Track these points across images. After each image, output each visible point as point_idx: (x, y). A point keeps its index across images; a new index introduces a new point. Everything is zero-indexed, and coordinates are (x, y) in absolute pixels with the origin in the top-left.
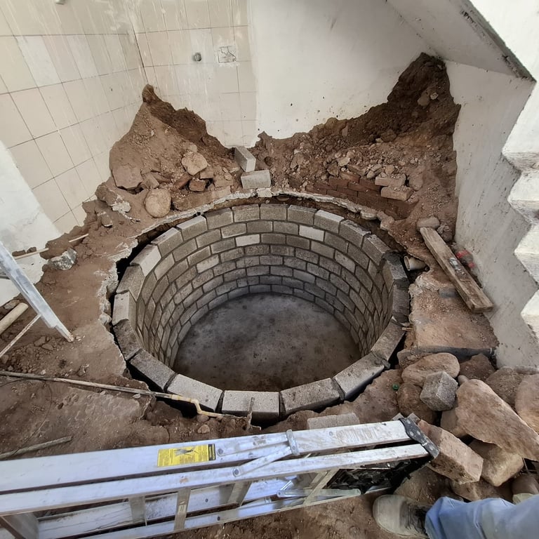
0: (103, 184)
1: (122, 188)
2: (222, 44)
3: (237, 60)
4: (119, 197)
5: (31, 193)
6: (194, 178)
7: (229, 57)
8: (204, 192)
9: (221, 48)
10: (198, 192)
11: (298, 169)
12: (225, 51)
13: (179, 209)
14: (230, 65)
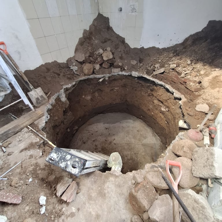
0: (70, 58)
1: (77, 61)
2: (132, 4)
3: (137, 11)
4: (74, 64)
5: (40, 56)
6: (105, 62)
7: (133, 10)
8: (108, 68)
9: (131, 5)
10: (105, 68)
11: (152, 67)
12: (132, 7)
13: (96, 73)
14: (134, 14)
